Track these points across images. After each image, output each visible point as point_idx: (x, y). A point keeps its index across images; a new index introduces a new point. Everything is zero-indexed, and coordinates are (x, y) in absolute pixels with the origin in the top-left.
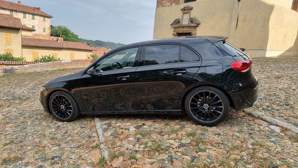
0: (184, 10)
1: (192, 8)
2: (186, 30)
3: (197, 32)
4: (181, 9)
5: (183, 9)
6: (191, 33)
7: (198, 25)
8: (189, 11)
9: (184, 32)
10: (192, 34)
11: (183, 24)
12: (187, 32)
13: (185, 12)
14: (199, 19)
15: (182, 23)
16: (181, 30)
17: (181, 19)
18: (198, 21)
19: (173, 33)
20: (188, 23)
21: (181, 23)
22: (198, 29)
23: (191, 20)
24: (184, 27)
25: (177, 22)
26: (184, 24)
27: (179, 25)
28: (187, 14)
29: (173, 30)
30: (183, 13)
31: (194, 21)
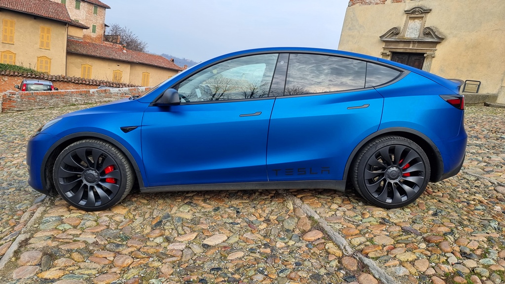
0: (412, 13)
1: (431, 10)
2: (411, 48)
3: (436, 53)
4: (405, 11)
5: (409, 11)
6: (424, 53)
7: (440, 40)
8: (423, 15)
9: (408, 51)
10: (425, 55)
11: (406, 36)
12: (414, 51)
13: (413, 16)
14: (442, 29)
15: (403, 36)
16: (401, 48)
17: (402, 28)
18: (440, 33)
19: (382, 51)
20: (417, 36)
21: (401, 35)
22: (438, 47)
23: (428, 32)
24: (408, 42)
25: (395, 32)
26: (409, 36)
27: (397, 38)
28: (416, 20)
29: (384, 45)
30: (410, 18)
31: (434, 33)
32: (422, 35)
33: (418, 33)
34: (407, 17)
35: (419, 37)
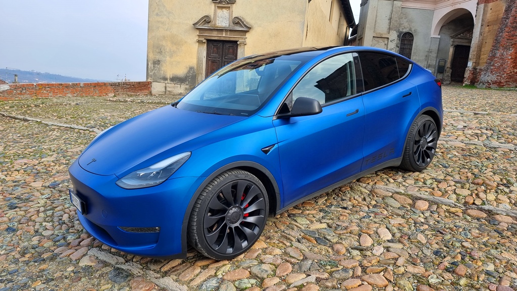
0: (219, 2)
1: (235, 1)
2: (224, 36)
3: (248, 41)
4: (213, 1)
5: (216, 1)
6: (237, 41)
7: (249, 29)
8: (229, 5)
9: (222, 39)
10: (238, 43)
11: (217, 24)
12: (228, 39)
13: (220, 5)
14: (249, 20)
15: (215, 24)
16: (215, 36)
17: (212, 16)
18: (247, 23)
19: (197, 38)
20: (228, 25)
21: (213, 23)
22: (248, 35)
23: (238, 21)
24: (221, 30)
25: (206, 20)
26: (220, 25)
27: (209, 26)
28: (224, 10)
29: (198, 33)
30: (218, 7)
31: (243, 23)
32: (232, 24)
33: (228, 22)
34: (215, 6)
35: (229, 25)
